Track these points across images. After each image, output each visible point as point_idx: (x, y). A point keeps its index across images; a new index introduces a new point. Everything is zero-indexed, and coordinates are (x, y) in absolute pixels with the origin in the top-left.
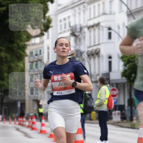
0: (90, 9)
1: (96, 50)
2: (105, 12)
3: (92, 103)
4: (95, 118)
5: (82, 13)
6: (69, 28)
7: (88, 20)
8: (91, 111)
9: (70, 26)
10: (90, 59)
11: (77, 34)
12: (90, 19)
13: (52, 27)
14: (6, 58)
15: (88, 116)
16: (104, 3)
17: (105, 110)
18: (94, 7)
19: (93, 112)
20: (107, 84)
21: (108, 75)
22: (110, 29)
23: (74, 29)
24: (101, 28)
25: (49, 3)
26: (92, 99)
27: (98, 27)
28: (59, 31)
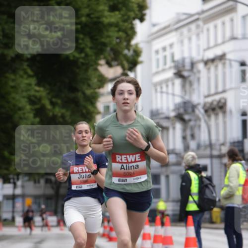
0: (208, 30)
1: (219, 101)
2: (235, 36)
3: (212, 193)
4: (219, 220)
5: (194, 38)
6: (172, 64)
7: (205, 50)
8: (212, 207)
9: (173, 61)
10: (209, 116)
11: (185, 74)
12: (209, 48)
13: (141, 62)
14: (63, 116)
15: (206, 215)
16: (232, 20)
17: (238, 205)
18: (216, 27)
19: (216, 210)
20: (241, 160)
21: (241, 143)
22: (243, 64)
23: (180, 66)
24: (227, 62)
25: (137, 22)
26: (214, 187)
27: (223, 61)
28: (154, 70)
